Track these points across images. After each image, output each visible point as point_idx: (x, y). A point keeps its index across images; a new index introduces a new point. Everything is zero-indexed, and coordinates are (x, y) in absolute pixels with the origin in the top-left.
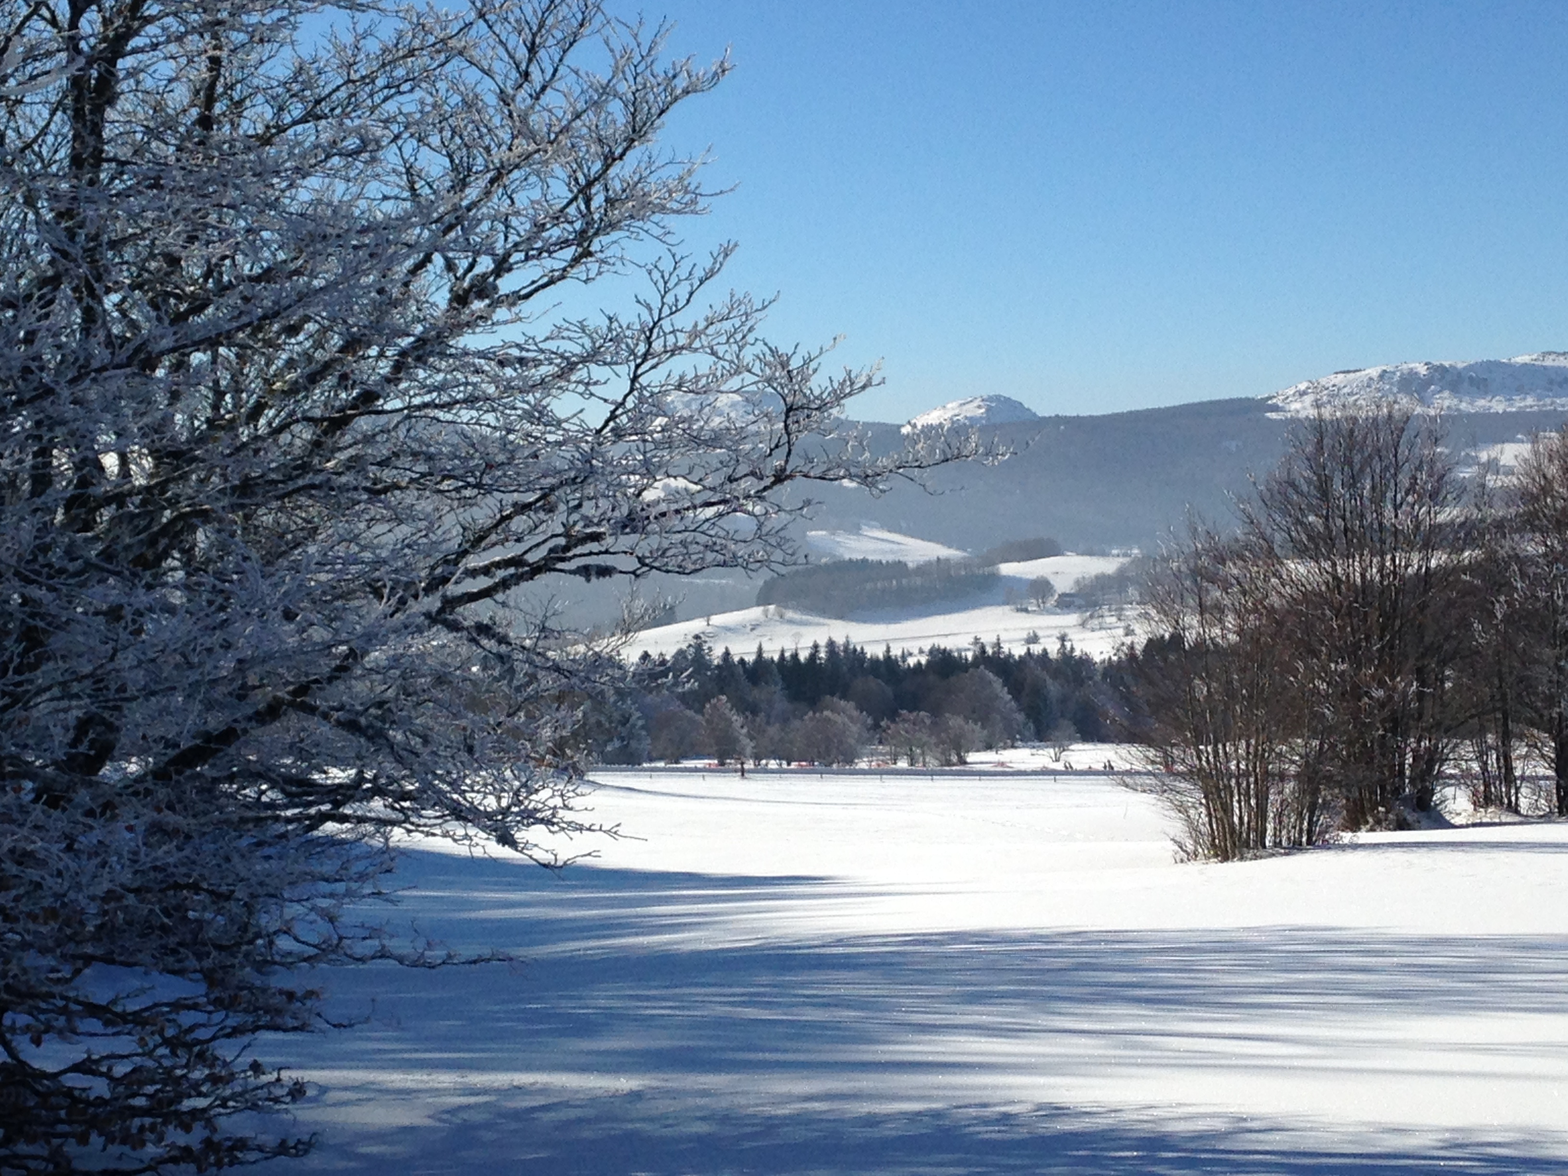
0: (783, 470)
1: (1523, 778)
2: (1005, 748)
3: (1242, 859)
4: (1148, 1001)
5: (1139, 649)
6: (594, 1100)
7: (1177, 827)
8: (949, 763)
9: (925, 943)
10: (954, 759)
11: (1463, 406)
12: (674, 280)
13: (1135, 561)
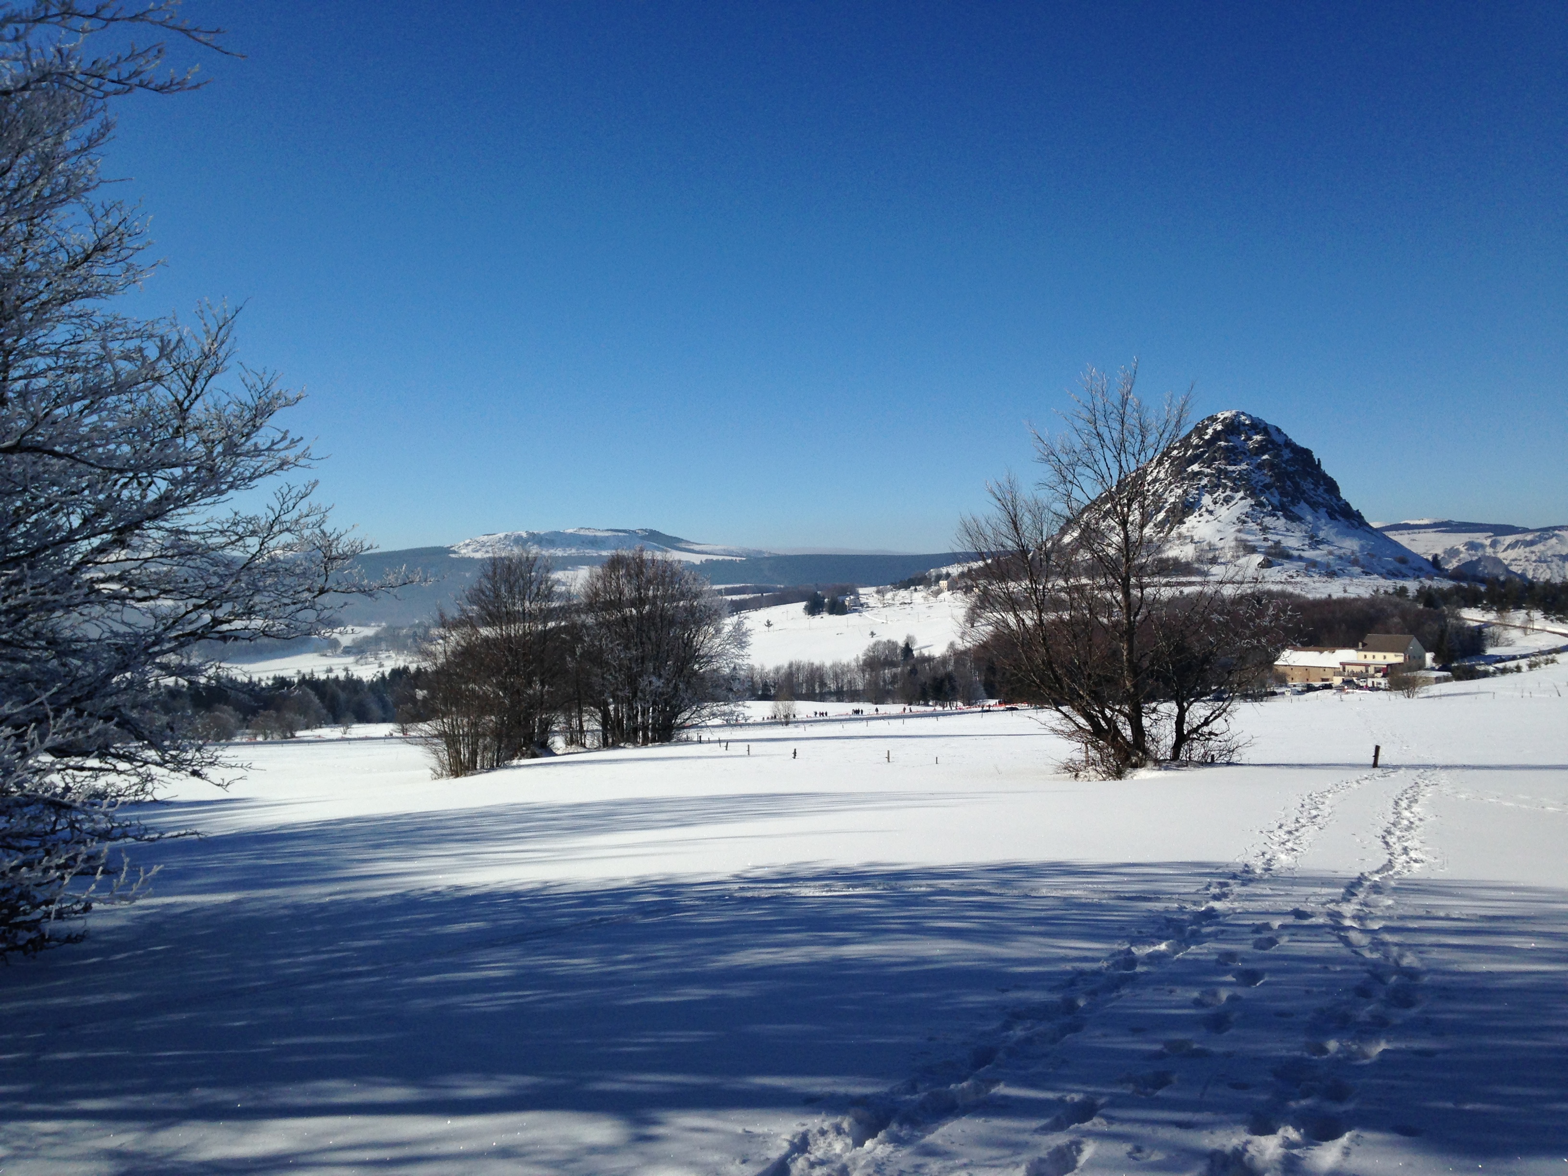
0: (323, 588)
1: (587, 731)
2: (316, 728)
3: (466, 775)
4: (467, 840)
5: (387, 674)
6: (217, 906)
7: (433, 762)
8: (286, 737)
9: (328, 825)
10: (289, 735)
11: (543, 552)
12: (288, 497)
13: (384, 629)
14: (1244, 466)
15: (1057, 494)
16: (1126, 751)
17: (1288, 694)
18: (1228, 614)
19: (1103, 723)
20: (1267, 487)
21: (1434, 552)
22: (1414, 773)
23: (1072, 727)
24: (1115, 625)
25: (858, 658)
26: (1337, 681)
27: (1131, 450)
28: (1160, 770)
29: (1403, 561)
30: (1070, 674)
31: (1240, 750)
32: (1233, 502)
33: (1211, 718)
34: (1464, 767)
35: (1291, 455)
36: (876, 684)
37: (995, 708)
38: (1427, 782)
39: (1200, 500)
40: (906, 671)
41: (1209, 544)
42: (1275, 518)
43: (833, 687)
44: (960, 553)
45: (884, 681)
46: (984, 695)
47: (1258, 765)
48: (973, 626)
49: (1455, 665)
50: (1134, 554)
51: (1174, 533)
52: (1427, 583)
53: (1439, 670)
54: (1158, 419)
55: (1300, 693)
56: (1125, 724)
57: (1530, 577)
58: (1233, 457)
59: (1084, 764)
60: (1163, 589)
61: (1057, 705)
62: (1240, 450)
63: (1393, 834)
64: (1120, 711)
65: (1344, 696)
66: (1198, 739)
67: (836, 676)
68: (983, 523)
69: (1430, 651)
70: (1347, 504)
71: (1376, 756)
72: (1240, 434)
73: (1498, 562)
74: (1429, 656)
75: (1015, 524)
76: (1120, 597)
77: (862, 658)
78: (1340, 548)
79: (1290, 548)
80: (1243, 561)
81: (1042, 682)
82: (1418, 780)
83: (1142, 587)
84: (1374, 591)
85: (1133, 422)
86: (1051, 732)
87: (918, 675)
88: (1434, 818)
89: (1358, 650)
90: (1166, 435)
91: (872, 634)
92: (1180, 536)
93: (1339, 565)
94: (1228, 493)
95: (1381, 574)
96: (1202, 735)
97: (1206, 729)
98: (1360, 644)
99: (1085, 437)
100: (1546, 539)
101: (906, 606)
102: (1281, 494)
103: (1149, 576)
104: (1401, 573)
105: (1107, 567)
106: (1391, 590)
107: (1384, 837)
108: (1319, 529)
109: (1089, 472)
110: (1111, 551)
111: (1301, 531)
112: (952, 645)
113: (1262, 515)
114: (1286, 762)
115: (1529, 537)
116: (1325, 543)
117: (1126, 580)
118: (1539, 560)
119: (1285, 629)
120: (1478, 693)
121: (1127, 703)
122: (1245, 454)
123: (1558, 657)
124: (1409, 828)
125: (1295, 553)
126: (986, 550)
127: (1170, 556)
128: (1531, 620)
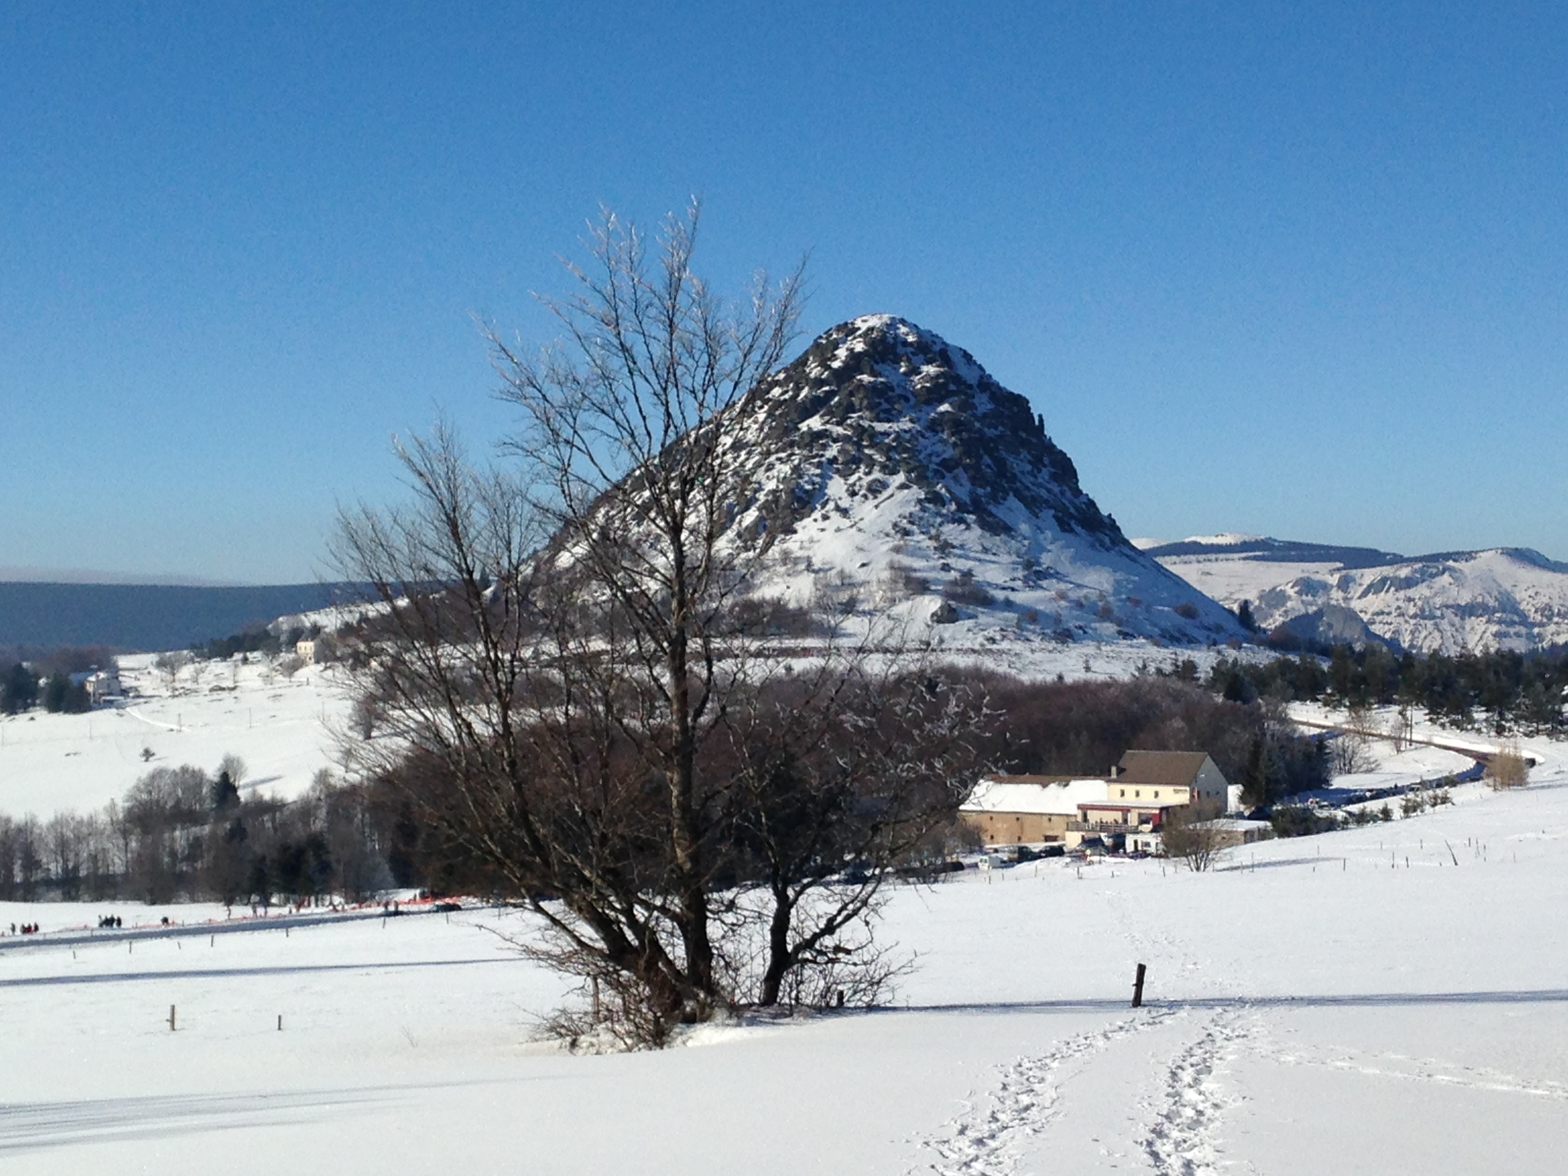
14: (905, 424)
15: (540, 466)
16: (673, 989)
17: (984, 867)
18: (874, 712)
19: (629, 935)
20: (948, 466)
21: (1243, 597)
22: (1204, 1015)
23: (566, 944)
24: (658, 735)
25: (113, 805)
26: (1073, 840)
27: (687, 381)
28: (739, 1025)
29: (1188, 613)
30: (563, 834)
31: (892, 980)
32: (886, 494)
33: (839, 919)
34: (1293, 1001)
35: (990, 406)
36: (155, 861)
37: (414, 908)
38: (1227, 1031)
39: (823, 486)
40: (221, 832)
41: (842, 574)
42: (963, 526)
43: (55, 869)
44: (335, 585)
45: (173, 854)
46: (390, 879)
47: (926, 1009)
48: (368, 737)
49: (1278, 807)
50: (695, 591)
51: (775, 552)
52: (1231, 654)
53: (1250, 818)
54: (740, 324)
55: (1007, 864)
56: (672, 934)
57: (1406, 645)
58: (885, 406)
59: (589, 1019)
60: (750, 662)
61: (537, 896)
62: (898, 391)
63: (1167, 1136)
64: (663, 909)
65: (1085, 869)
66: (814, 962)
67: (63, 845)
68: (387, 521)
69: (1236, 783)
70: (1092, 504)
71: (1139, 984)
72: (897, 361)
73: (1351, 616)
74: (1234, 792)
75: (453, 524)
76: (666, 679)
77: (122, 804)
78: (1079, 586)
79: (989, 584)
80: (902, 608)
81: (507, 854)
82: (1213, 1030)
83: (709, 658)
84: (1138, 669)
85: (691, 326)
86: (524, 956)
87: (248, 841)
88: (1240, 1103)
89: (1109, 781)
90: (755, 356)
91: (148, 754)
92: (786, 557)
93: (1077, 618)
94: (877, 474)
95: (1148, 637)
96: (820, 953)
97: (828, 941)
98: (1114, 769)
99: (596, 351)
100: (1433, 576)
101: (224, 694)
102: (973, 480)
103: (722, 635)
104: (1185, 635)
105: (641, 618)
106: (1168, 668)
107: (1150, 1144)
108: (1043, 550)
109: (605, 423)
110: (652, 586)
111: (1009, 553)
112: (323, 776)
113: (939, 520)
114: (977, 1001)
115: (1404, 572)
116: (1051, 576)
117: (679, 643)
118: (1422, 615)
119: (977, 740)
120: (1318, 860)
121: (678, 893)
122: (907, 400)
123: (1453, 792)
124: (1194, 1124)
125: (1000, 595)
126: (391, 579)
127: (768, 597)
128: (1408, 725)
